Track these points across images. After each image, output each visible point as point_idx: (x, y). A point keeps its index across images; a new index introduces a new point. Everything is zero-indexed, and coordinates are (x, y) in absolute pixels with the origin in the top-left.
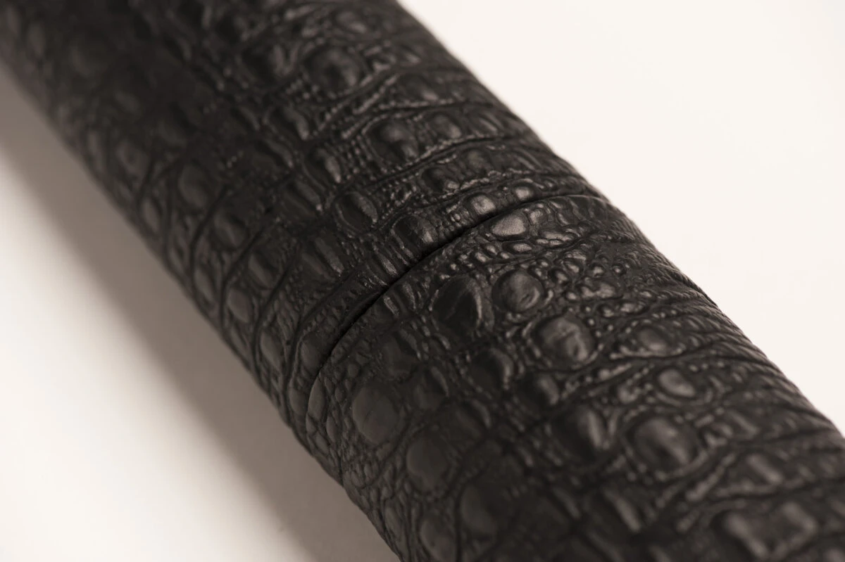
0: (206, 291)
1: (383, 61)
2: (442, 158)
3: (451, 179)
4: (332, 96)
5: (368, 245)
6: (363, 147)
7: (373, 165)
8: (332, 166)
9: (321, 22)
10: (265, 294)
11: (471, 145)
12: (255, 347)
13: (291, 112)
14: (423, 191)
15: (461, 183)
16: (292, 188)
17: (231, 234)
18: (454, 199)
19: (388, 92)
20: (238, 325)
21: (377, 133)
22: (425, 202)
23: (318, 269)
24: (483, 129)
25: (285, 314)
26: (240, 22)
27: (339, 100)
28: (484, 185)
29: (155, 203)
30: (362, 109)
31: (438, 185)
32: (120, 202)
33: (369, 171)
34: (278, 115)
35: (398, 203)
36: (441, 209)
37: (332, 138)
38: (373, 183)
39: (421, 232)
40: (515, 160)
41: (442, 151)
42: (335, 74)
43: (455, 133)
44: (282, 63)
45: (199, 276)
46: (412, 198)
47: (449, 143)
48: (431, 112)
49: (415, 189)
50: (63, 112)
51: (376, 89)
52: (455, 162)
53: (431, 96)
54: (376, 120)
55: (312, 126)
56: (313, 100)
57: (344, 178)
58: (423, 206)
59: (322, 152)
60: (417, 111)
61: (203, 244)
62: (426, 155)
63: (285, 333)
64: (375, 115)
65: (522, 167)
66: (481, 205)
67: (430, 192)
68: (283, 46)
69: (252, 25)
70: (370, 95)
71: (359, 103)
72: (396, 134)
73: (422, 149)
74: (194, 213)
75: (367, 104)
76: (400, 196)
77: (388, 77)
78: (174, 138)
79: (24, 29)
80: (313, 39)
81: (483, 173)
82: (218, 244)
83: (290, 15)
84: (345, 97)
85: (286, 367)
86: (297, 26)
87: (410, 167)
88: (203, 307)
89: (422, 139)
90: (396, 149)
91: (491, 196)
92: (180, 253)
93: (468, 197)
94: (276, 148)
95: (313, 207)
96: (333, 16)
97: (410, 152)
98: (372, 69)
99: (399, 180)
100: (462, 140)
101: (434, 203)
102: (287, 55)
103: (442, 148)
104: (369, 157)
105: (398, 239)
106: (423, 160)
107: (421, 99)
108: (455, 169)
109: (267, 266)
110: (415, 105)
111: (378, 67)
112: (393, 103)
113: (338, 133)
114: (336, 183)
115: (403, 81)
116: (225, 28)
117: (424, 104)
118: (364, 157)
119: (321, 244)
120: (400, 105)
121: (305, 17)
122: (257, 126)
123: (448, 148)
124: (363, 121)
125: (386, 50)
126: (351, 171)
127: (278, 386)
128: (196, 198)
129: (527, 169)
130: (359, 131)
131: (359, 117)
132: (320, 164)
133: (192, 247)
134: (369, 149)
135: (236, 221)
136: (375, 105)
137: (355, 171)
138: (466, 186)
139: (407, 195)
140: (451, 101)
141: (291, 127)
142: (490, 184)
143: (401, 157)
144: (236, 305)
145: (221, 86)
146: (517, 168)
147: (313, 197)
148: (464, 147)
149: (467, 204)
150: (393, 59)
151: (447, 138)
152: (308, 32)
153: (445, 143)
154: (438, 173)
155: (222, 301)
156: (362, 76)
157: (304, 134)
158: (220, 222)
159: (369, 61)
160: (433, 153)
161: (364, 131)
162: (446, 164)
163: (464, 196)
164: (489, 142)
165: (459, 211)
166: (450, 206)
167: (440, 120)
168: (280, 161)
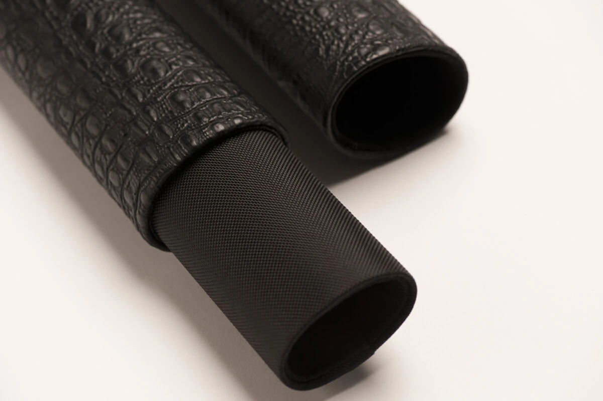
0: (100, 173)
1: (176, 65)
2: (202, 107)
3: (205, 116)
4: (153, 81)
5: (168, 148)
6: (167, 104)
7: (171, 112)
8: (153, 114)
9: (148, 48)
10: (125, 172)
11: (215, 101)
12: (122, 197)
13: (135, 90)
14: (192, 123)
15: (210, 118)
16: (136, 125)
17: (109, 146)
18: (206, 125)
19: (178, 78)
20: (114, 188)
21: (173, 98)
22: (193, 127)
23: (147, 160)
24: (221, 94)
25: (133, 181)
26: (112, 50)
27: (156, 83)
28: (221, 118)
29: (77, 134)
30: (166, 87)
31: (199, 119)
32: (62, 135)
33: (169, 115)
34: (129, 91)
35: (181, 129)
36: (200, 130)
37: (153, 101)
38: (171, 120)
39: (191, 141)
40: (235, 107)
41: (202, 104)
42: (155, 72)
43: (208, 95)
44: (131, 67)
45: (97, 167)
46: (188, 126)
47: (205, 101)
48: (198, 87)
49: (189, 122)
50: (35, 95)
51: (173, 77)
52: (207, 109)
53: (198, 80)
54: (173, 91)
55: (144, 96)
56: (145, 83)
57: (158, 118)
58: (193, 130)
59: (148, 107)
60: (191, 87)
61: (98, 152)
62: (194, 106)
63: (134, 189)
64: (172, 89)
65: (238, 110)
66: (218, 127)
67: (196, 123)
68: (131, 60)
69: (118, 51)
70: (170, 80)
71: (165, 84)
72: (181, 97)
73: (193, 104)
74: (93, 138)
75: (169, 84)
76: (183, 125)
77: (178, 72)
78: (83, 104)
79: (16, 56)
80: (145, 56)
81: (220, 113)
82: (104, 152)
83: (135, 45)
84: (159, 82)
85: (135, 205)
86: (138, 50)
87: (187, 112)
88: (100, 180)
89: (193, 99)
90: (181, 104)
91: (223, 123)
92: (88, 156)
93: (213, 124)
94: (128, 106)
95: (144, 132)
96: (154, 45)
97: (188, 105)
98: (171, 69)
99: (182, 118)
100: (211, 99)
101: (198, 128)
102: (133, 64)
103: (202, 103)
104: (169, 109)
105: (182, 145)
106: (193, 109)
107: (193, 81)
108: (207, 112)
109: (125, 160)
110: (190, 84)
111: (174, 67)
112: (180, 84)
113: (155, 98)
114: (154, 121)
115: (185, 73)
116: (106, 52)
117: (195, 83)
118: (167, 109)
119: (148, 149)
120: (183, 84)
121: (142, 46)
122: (120, 97)
123: (205, 102)
124: (167, 93)
125: (178, 60)
126: (161, 115)
127: (132, 214)
128: (93, 131)
129: (240, 110)
130: (165, 97)
131: (165, 90)
132: (148, 113)
133: (93, 154)
134: (169, 105)
135: (112, 141)
136: (172, 85)
137: (163, 115)
138: (212, 119)
139: (186, 125)
140: (207, 81)
141: (135, 97)
142: (223, 118)
143: (183, 108)
144: (113, 178)
145: (104, 79)
146: (235, 110)
147: (145, 128)
148: (212, 102)
149: (212, 128)
150: (181, 64)
151: (204, 99)
152: (142, 53)
153: (203, 100)
154: (200, 114)
155: (107, 178)
156: (167, 72)
157: (141, 100)
158: (105, 142)
159: (170, 65)
160: (198, 105)
161: (167, 97)
162: (203, 110)
163: (211, 124)
164: (224, 99)
165: (208, 131)
166: (204, 129)
167: (201, 90)
168: (130, 112)
